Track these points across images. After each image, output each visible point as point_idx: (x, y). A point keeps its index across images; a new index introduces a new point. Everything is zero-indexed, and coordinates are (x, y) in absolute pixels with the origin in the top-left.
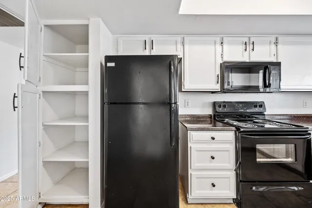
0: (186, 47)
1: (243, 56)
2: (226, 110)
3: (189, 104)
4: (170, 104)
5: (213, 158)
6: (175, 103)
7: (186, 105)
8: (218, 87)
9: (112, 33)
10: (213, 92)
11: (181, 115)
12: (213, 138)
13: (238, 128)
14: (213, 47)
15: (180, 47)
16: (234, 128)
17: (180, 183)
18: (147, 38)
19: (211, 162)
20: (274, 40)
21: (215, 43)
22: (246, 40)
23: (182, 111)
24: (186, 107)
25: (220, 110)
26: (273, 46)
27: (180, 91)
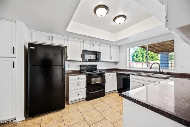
0: (69, 42)
1: (90, 48)
2: (84, 68)
3: (70, 66)
4: (62, 66)
5: (78, 85)
6: (64, 65)
7: (69, 66)
8: (81, 59)
9: (28, 28)
10: (80, 61)
11: (66, 71)
12: (78, 78)
13: (87, 74)
14: (80, 44)
15: (66, 41)
16: (85, 74)
17: (66, 100)
18: (50, 35)
19: (77, 87)
20: (99, 44)
21: (81, 43)
22: (91, 43)
23: (67, 69)
24: (69, 67)
25: (82, 68)
26: (99, 46)
27: (66, 60)
